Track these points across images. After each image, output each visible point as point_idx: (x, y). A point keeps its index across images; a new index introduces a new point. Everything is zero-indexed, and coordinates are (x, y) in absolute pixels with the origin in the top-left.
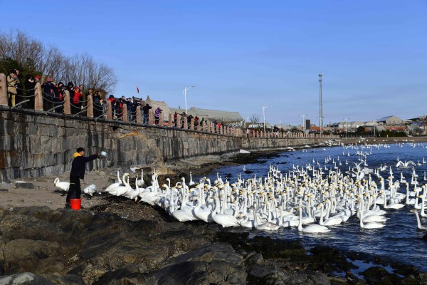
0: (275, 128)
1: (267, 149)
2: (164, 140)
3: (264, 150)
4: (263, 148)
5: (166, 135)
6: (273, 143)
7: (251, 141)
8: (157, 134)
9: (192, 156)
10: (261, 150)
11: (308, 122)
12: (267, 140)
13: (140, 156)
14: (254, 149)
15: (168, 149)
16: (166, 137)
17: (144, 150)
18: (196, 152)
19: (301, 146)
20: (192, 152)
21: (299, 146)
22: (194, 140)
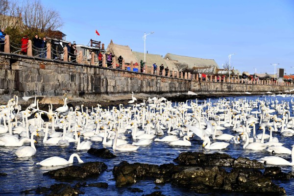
0: (244, 75)
1: (221, 93)
2: (82, 76)
3: (217, 93)
4: (216, 91)
5: (85, 72)
6: (229, 88)
7: (203, 84)
8: (71, 70)
9: (118, 93)
10: (214, 93)
11: (281, 71)
12: (222, 84)
13: (46, 88)
14: (205, 91)
15: (86, 84)
16: (84, 74)
17: (52, 83)
18: (126, 90)
19: (262, 92)
20: (119, 89)
21: (260, 91)
22: (123, 78)
